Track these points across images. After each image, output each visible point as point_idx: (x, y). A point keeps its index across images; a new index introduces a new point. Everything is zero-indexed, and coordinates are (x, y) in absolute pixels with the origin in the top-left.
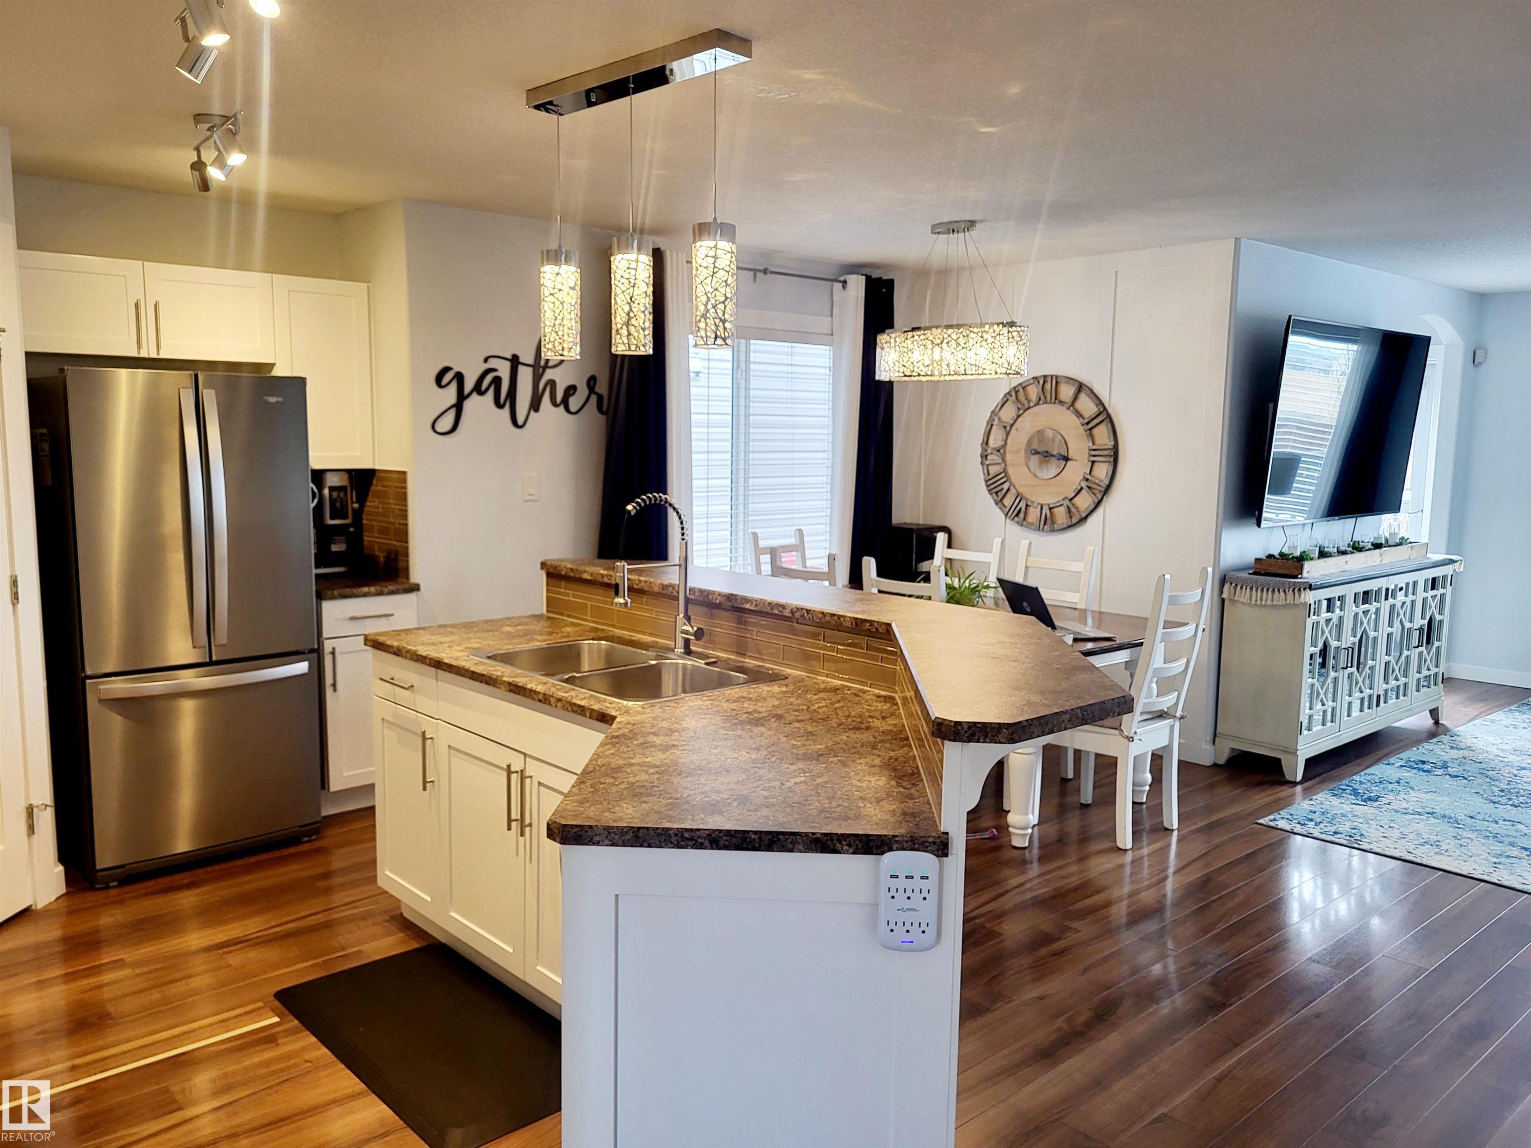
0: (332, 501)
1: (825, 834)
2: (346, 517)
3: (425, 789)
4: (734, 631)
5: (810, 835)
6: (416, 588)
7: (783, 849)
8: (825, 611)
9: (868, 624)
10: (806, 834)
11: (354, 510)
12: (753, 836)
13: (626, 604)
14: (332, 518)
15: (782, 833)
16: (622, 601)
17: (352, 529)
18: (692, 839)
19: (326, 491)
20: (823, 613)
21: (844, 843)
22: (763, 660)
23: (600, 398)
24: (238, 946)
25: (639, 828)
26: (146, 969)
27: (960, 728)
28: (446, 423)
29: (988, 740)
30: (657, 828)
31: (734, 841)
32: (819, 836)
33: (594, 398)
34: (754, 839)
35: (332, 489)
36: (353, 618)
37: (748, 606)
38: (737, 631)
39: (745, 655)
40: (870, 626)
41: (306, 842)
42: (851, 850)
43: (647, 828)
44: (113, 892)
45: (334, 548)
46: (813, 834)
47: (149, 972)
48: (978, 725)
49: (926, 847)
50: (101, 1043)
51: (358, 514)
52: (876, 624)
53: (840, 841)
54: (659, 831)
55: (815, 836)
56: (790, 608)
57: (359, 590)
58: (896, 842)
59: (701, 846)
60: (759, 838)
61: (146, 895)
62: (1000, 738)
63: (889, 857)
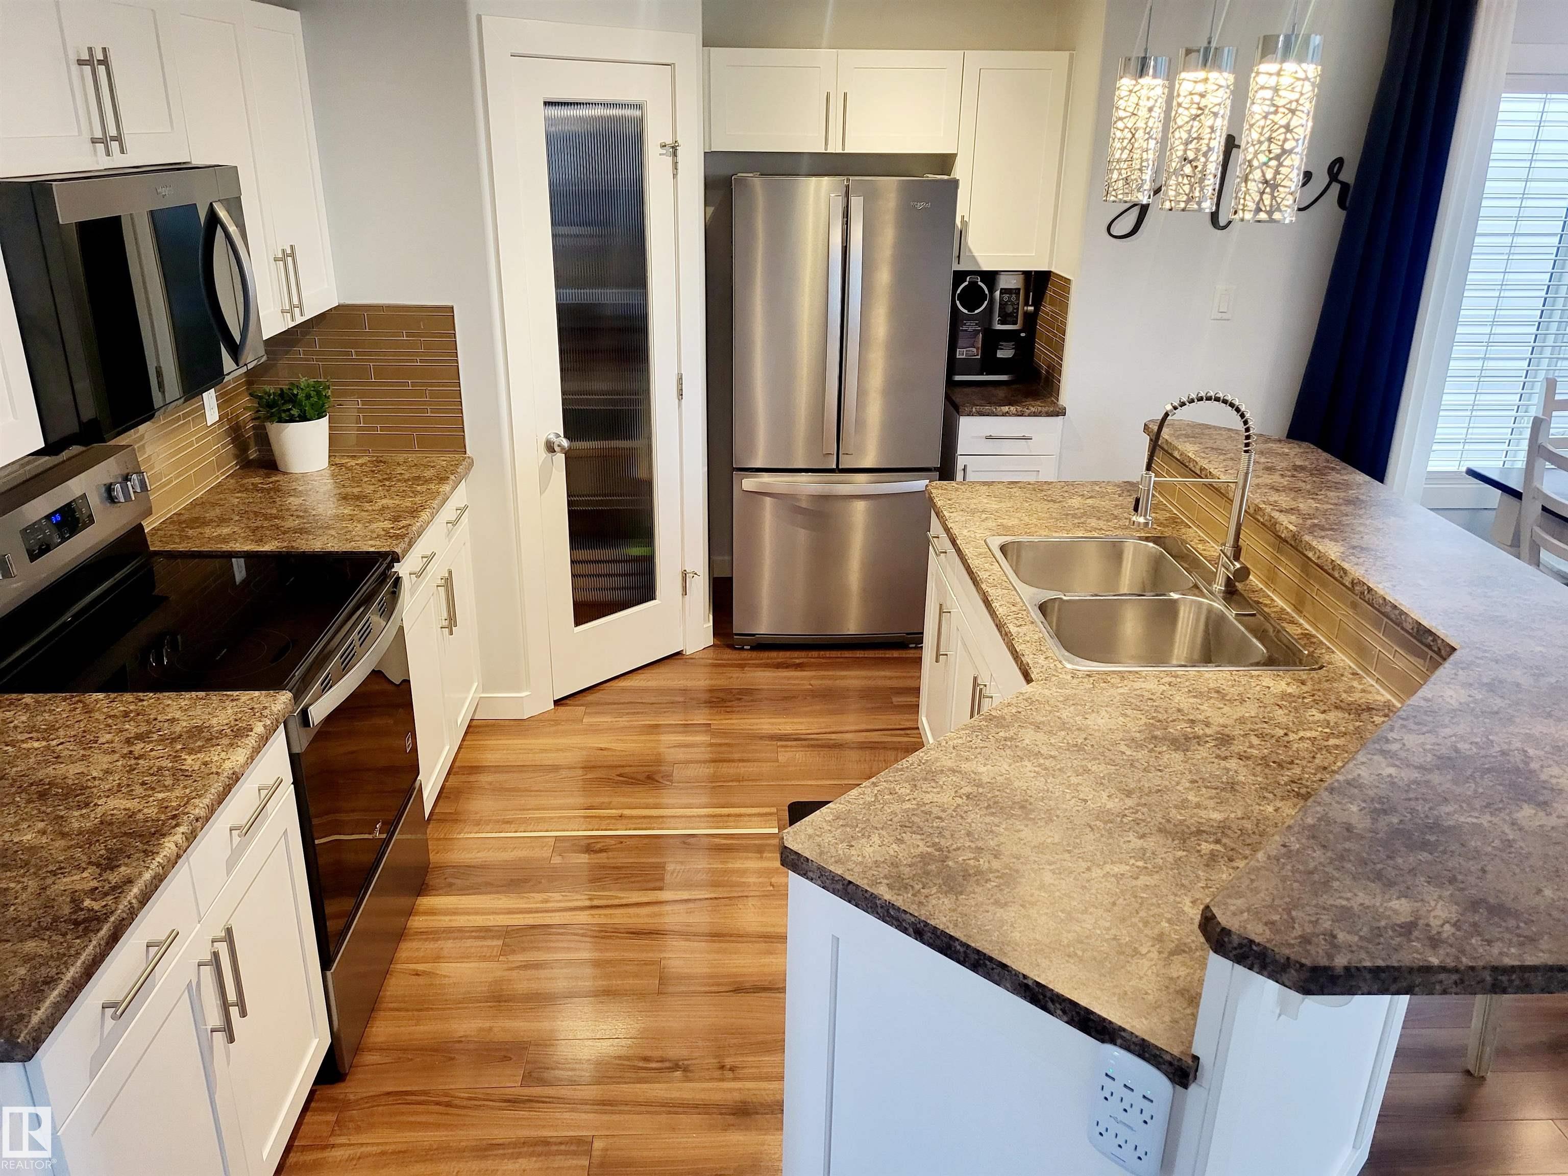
0: (1003, 305)
1: (1038, 984)
2: (1016, 324)
3: (937, 661)
4: (1296, 577)
5: (1021, 976)
6: (1061, 412)
7: (988, 976)
8: (1387, 598)
9: (1431, 638)
10: (1017, 974)
11: (1026, 314)
12: (958, 947)
13: (1146, 524)
14: (1002, 322)
15: (991, 959)
16: (1142, 520)
17: (1023, 335)
18: (898, 920)
19: (998, 293)
20: (1385, 599)
21: (1058, 1006)
22: (1317, 628)
23: (1345, 186)
24: (794, 743)
25: (850, 882)
26: (718, 741)
27: (1226, 940)
28: (1125, 225)
29: (1265, 973)
30: (866, 891)
31: (938, 942)
32: (1030, 983)
33: (1336, 188)
34: (959, 952)
35: (1004, 291)
36: (989, 438)
37: (1310, 555)
38: (1300, 580)
39: (1301, 612)
40: (1433, 641)
41: (912, 648)
42: (1066, 1019)
43: (857, 886)
44: (745, 654)
45: (1000, 354)
46: (1025, 977)
47: (720, 745)
48: (1254, 948)
49: (1160, 1063)
50: (651, 801)
51: (1031, 320)
52: (1439, 642)
53: (1053, 1001)
54: (867, 895)
55: (1025, 981)
56: (1351, 577)
57: (999, 409)
58: (1122, 1038)
59: (905, 931)
60: (965, 952)
61: (767, 666)
62: (1285, 978)
63: (1109, 1048)
